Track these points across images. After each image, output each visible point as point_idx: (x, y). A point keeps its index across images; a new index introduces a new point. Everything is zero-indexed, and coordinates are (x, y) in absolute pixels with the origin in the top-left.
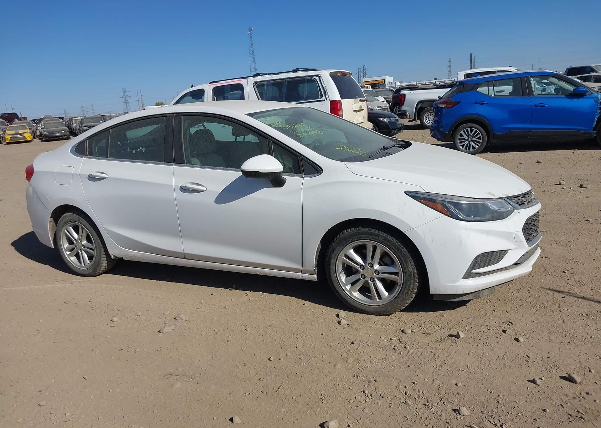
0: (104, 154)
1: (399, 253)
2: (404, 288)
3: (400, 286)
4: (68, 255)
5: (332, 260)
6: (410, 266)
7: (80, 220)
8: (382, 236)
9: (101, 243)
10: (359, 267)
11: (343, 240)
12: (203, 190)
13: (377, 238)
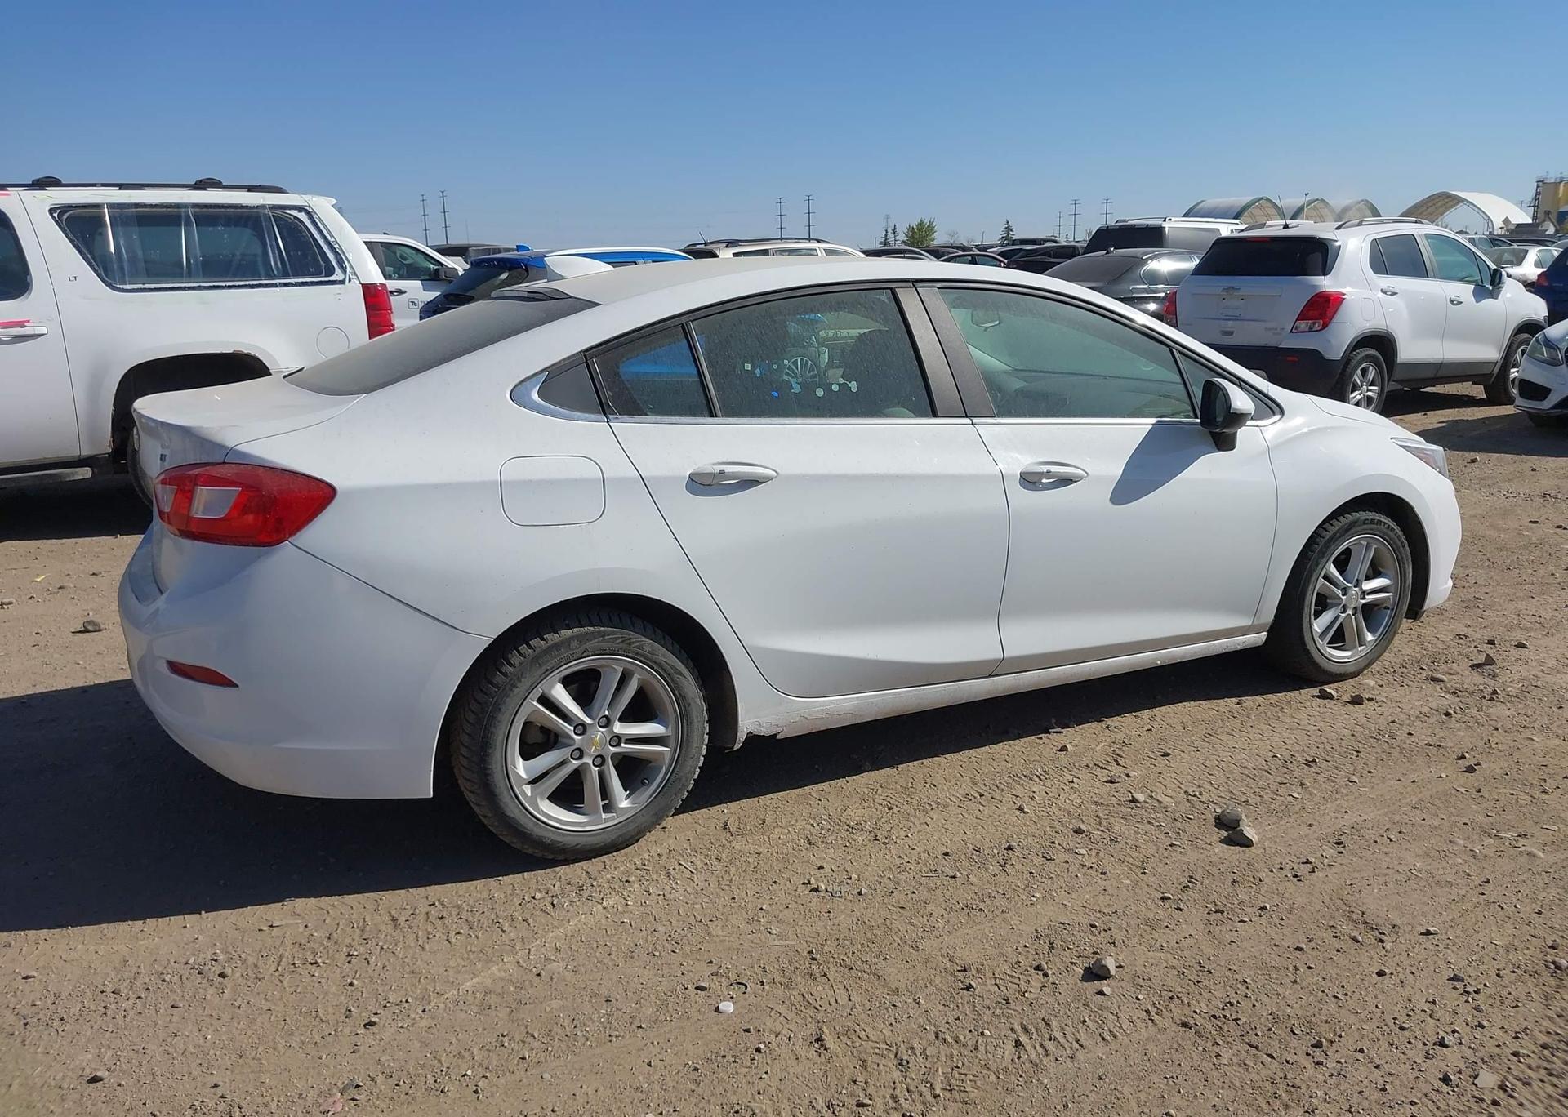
1: (1402, 549)
2: (1399, 611)
4: (531, 799)
5: (1310, 588)
7: (625, 642)
9: (705, 708)
11: (1331, 544)
12: (1080, 477)
13: (1378, 527)
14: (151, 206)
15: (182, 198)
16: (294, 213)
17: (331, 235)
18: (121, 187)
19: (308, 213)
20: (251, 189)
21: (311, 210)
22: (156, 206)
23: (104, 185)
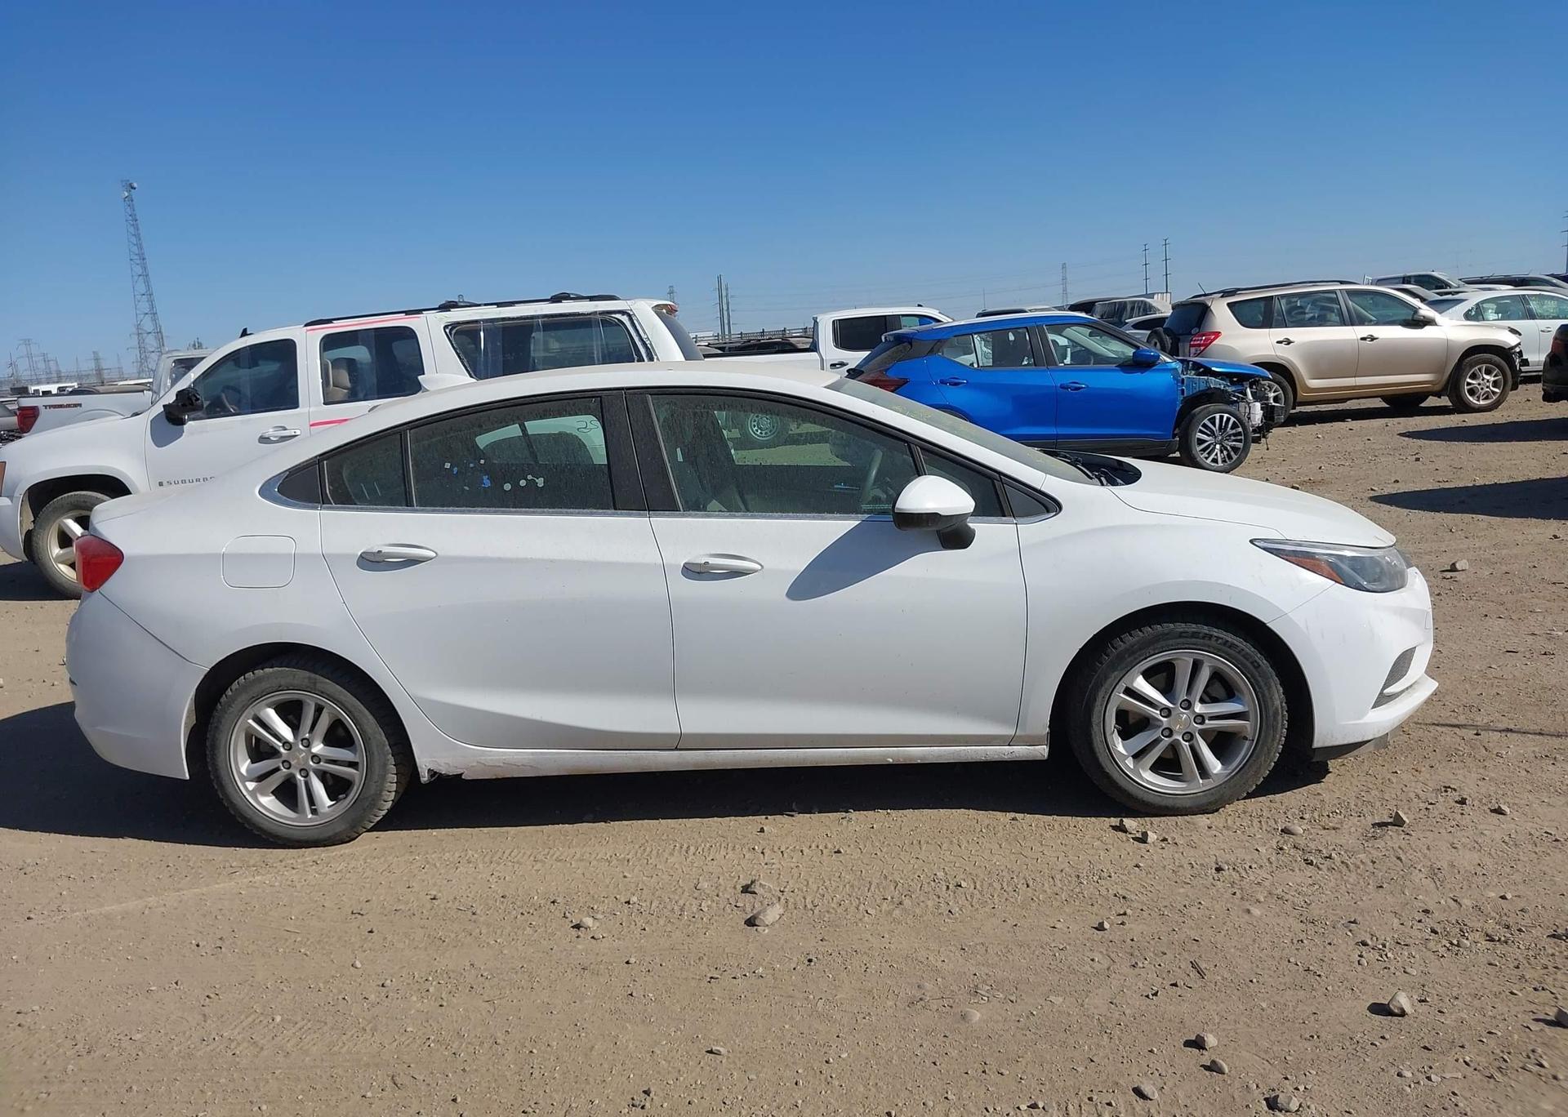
0: (397, 497)
1: (1254, 670)
2: (1263, 744)
3: (1253, 740)
4: (253, 793)
5: (1098, 703)
6: (1276, 696)
7: (315, 683)
8: (1218, 638)
9: (387, 743)
10: (1158, 712)
11: (1126, 656)
12: (751, 570)
13: (1207, 641)
14: (513, 319)
15: (536, 311)
16: (618, 316)
17: (645, 333)
18: (499, 305)
19: (629, 316)
20: (592, 299)
21: (631, 313)
22: (518, 318)
23: (486, 305)
